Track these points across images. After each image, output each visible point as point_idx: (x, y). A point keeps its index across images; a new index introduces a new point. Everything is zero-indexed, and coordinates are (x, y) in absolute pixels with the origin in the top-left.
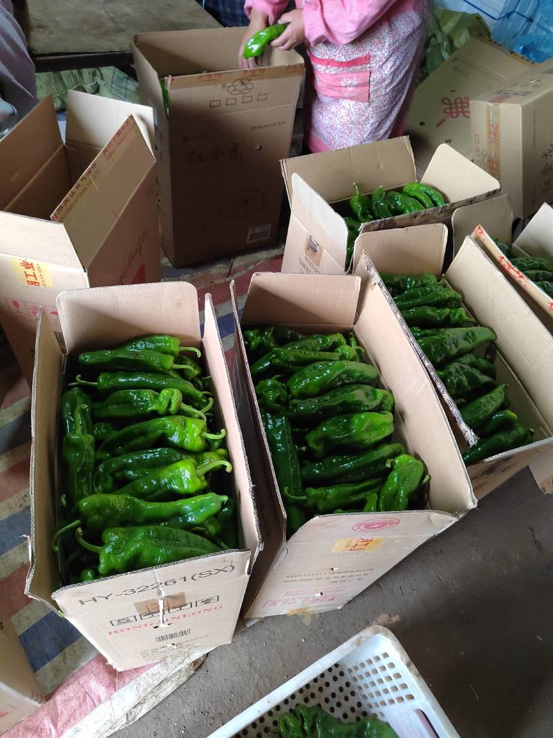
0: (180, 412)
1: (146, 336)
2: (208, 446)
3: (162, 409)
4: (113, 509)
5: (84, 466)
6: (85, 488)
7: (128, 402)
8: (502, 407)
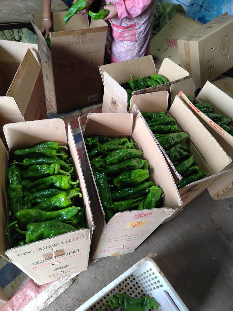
0: (59, 173)
1: (44, 142)
2: (72, 187)
3: (51, 173)
4: (31, 215)
5: (18, 198)
6: (19, 207)
7: (36, 170)
8: (193, 165)
